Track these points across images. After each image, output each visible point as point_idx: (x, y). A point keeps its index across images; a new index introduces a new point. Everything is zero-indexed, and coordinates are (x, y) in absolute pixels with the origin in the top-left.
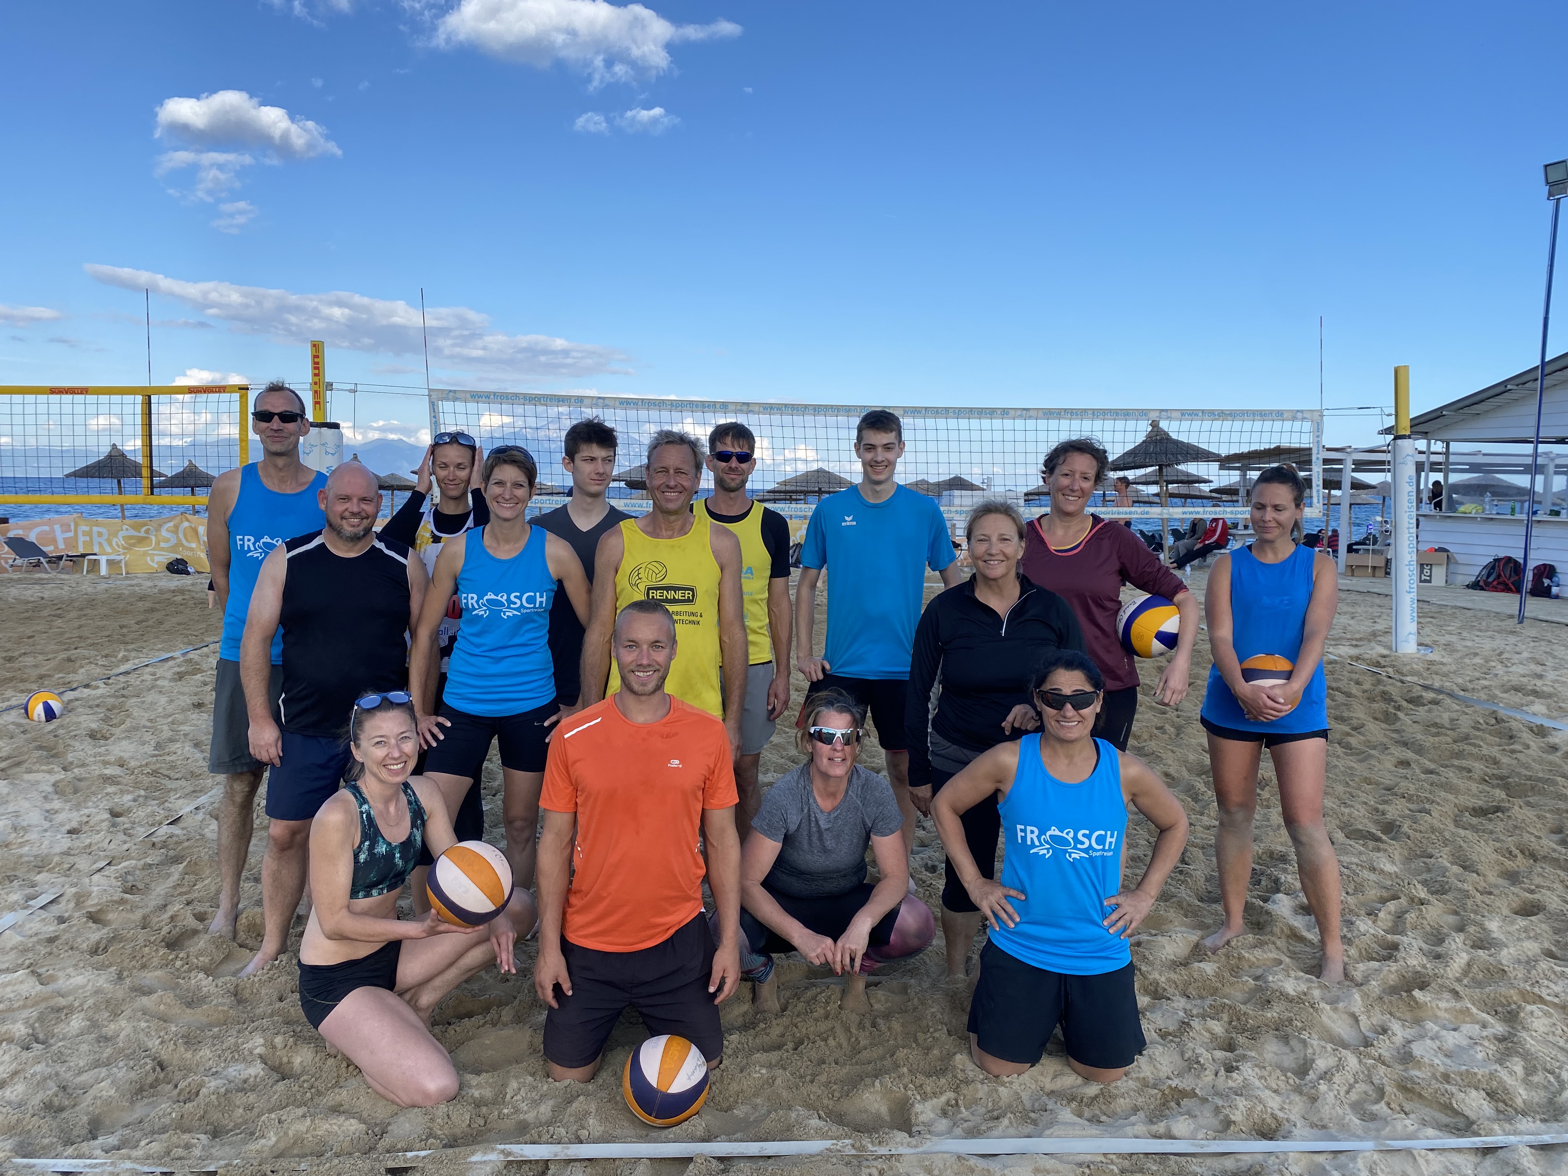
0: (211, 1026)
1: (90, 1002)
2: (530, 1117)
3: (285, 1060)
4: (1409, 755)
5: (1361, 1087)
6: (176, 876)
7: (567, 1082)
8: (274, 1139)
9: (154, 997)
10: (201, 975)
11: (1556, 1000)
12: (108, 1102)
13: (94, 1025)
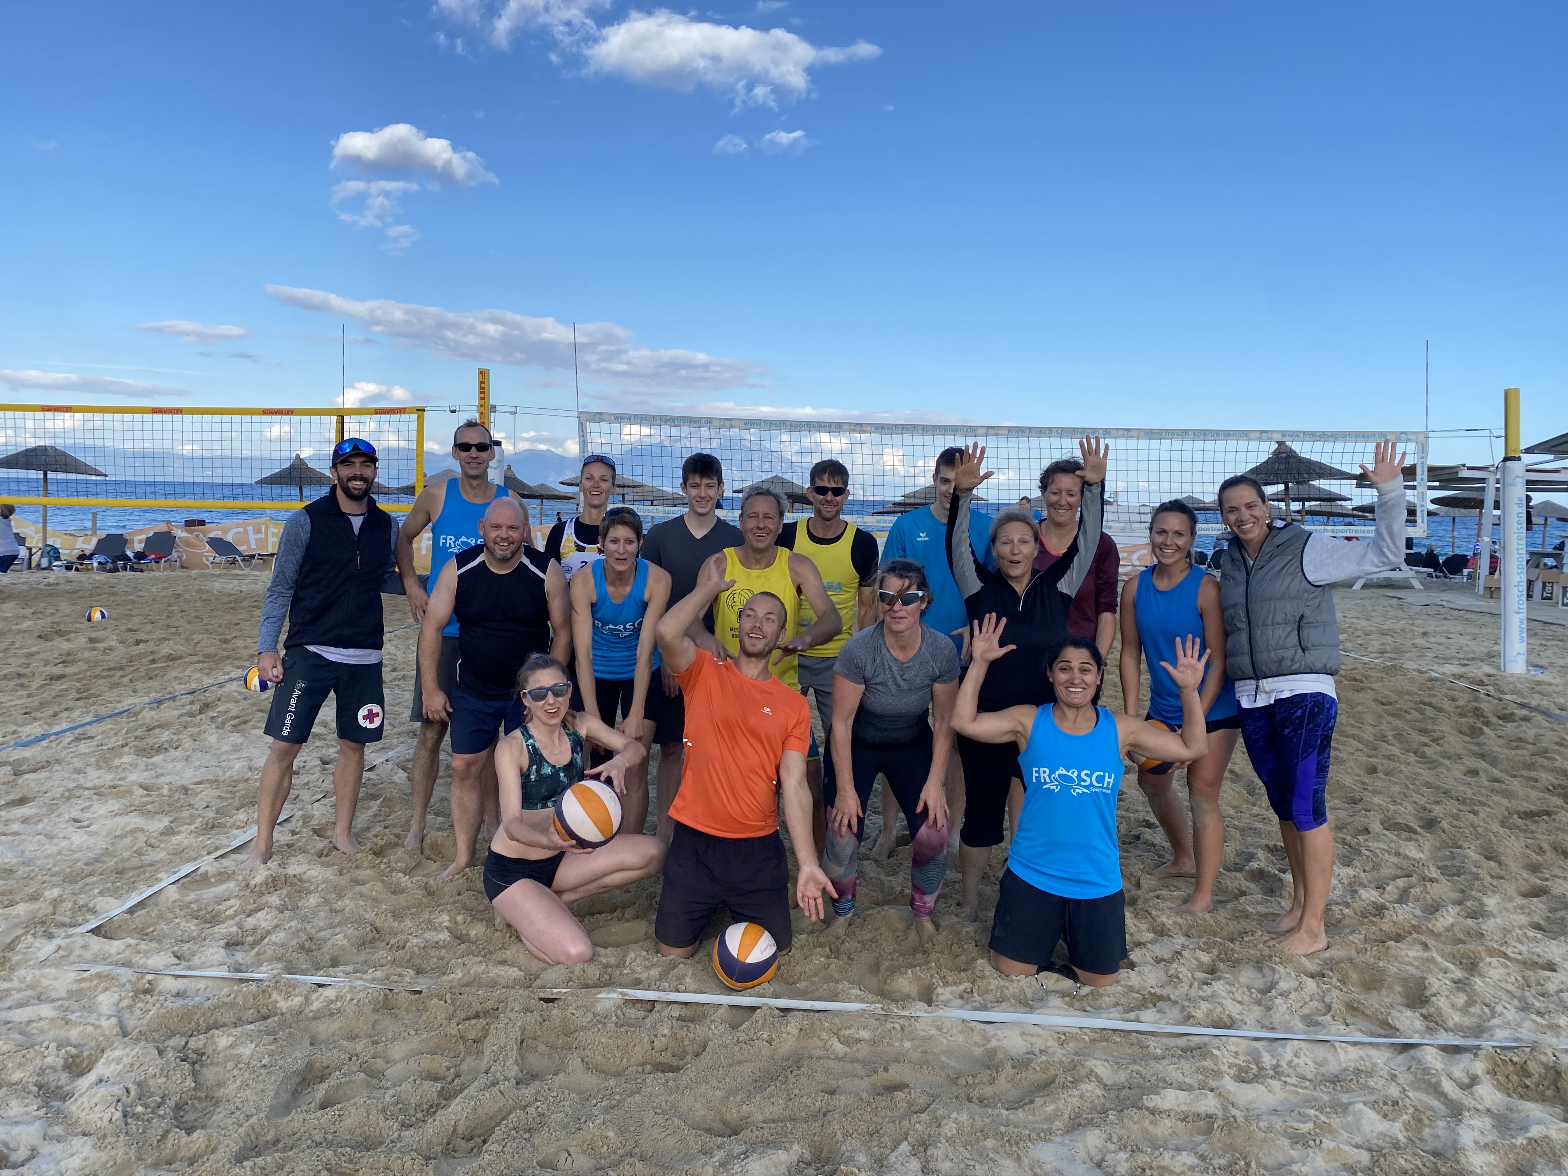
0: (409, 908)
1: (323, 886)
2: (643, 976)
3: (464, 932)
4: (1482, 765)
5: (1314, 1004)
6: (375, 808)
7: (672, 957)
8: (460, 975)
9: (368, 886)
10: (400, 875)
11: (1519, 957)
12: (342, 948)
13: (327, 902)
